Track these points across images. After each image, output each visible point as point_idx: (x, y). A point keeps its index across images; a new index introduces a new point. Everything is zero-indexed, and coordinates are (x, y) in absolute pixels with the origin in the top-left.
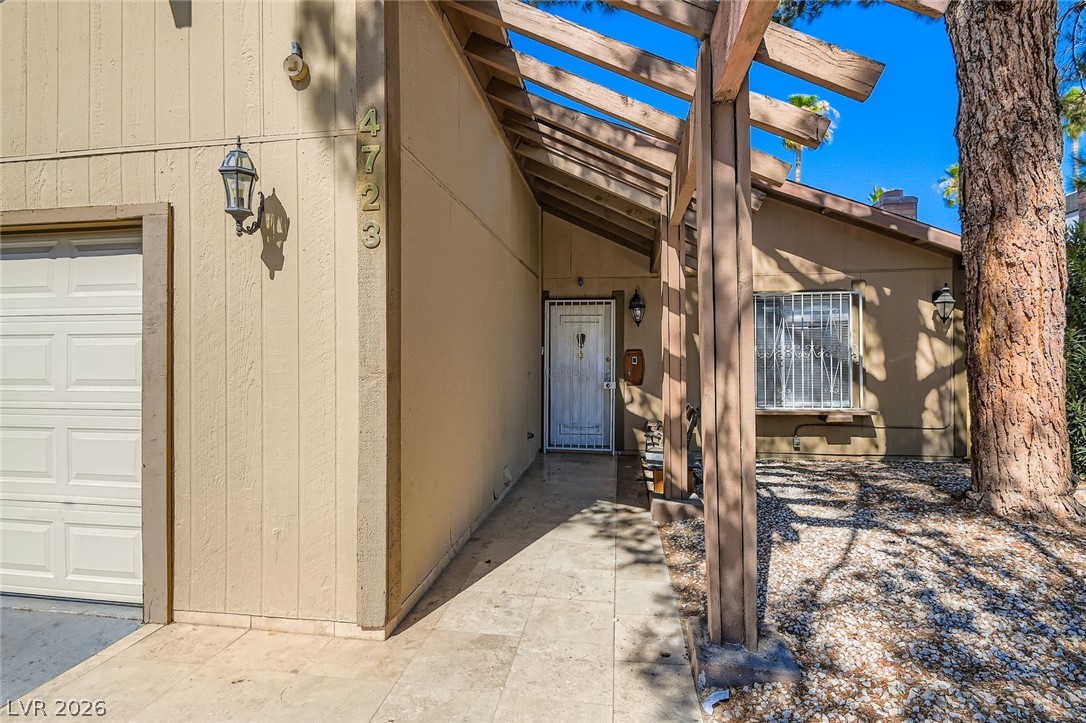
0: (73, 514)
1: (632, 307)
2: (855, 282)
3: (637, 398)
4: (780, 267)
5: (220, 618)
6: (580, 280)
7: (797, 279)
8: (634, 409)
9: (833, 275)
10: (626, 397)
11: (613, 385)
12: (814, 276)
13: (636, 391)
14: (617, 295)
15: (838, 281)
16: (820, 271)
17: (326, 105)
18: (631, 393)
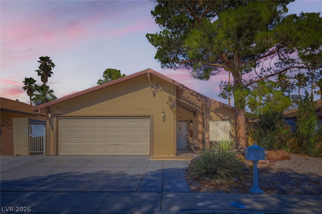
0: (139, 146)
1: (191, 123)
2: (230, 119)
3: (191, 140)
4: (217, 116)
5: (159, 155)
6: (181, 118)
7: (220, 118)
8: (191, 142)
9: (227, 117)
10: (189, 139)
11: (187, 137)
12: (223, 118)
13: (191, 138)
14: (187, 120)
15: (227, 119)
16: (224, 117)
17: (171, 107)
18: (190, 139)
